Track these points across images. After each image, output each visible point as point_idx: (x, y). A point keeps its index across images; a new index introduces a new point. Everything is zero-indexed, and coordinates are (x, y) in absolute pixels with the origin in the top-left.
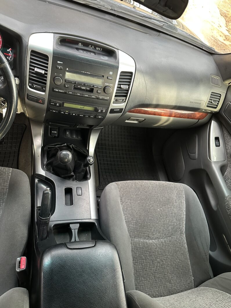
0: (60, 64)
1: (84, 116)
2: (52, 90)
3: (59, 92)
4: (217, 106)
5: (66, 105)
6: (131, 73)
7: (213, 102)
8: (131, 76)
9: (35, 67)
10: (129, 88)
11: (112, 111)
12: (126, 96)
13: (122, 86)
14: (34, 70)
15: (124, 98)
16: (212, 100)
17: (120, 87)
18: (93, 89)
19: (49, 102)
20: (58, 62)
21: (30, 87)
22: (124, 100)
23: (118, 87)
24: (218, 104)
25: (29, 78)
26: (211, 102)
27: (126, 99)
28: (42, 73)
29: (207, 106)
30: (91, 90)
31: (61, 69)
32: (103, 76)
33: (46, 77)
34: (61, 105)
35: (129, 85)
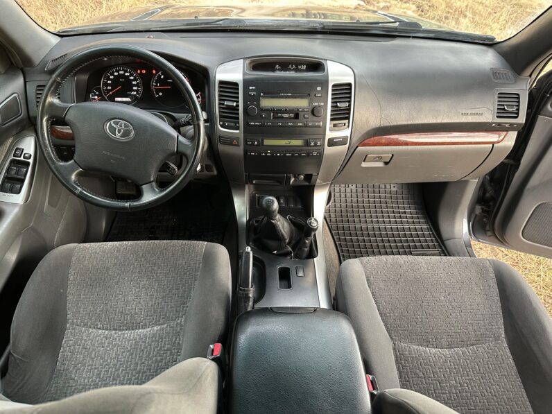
0: (252, 90)
1: (293, 155)
2: (246, 124)
3: (255, 125)
4: (518, 113)
5: (267, 142)
6: (350, 85)
7: (506, 108)
8: (350, 89)
9: (225, 100)
10: (350, 106)
11: (332, 143)
12: (348, 118)
13: (338, 104)
14: (223, 104)
15: (346, 121)
16: (503, 105)
17: (336, 106)
18: (298, 114)
19: (245, 141)
20: (251, 88)
21: (222, 126)
22: (347, 124)
23: (332, 107)
24: (518, 110)
25: (220, 115)
26: (504, 109)
27: (349, 123)
28: (233, 106)
29: (498, 117)
30: (297, 116)
31: (254, 95)
32: (309, 94)
33: (238, 110)
34: (261, 144)
35: (350, 102)
